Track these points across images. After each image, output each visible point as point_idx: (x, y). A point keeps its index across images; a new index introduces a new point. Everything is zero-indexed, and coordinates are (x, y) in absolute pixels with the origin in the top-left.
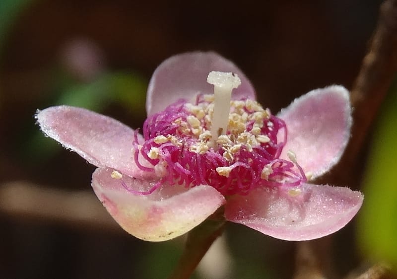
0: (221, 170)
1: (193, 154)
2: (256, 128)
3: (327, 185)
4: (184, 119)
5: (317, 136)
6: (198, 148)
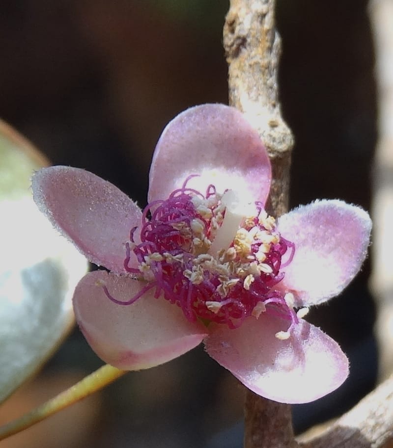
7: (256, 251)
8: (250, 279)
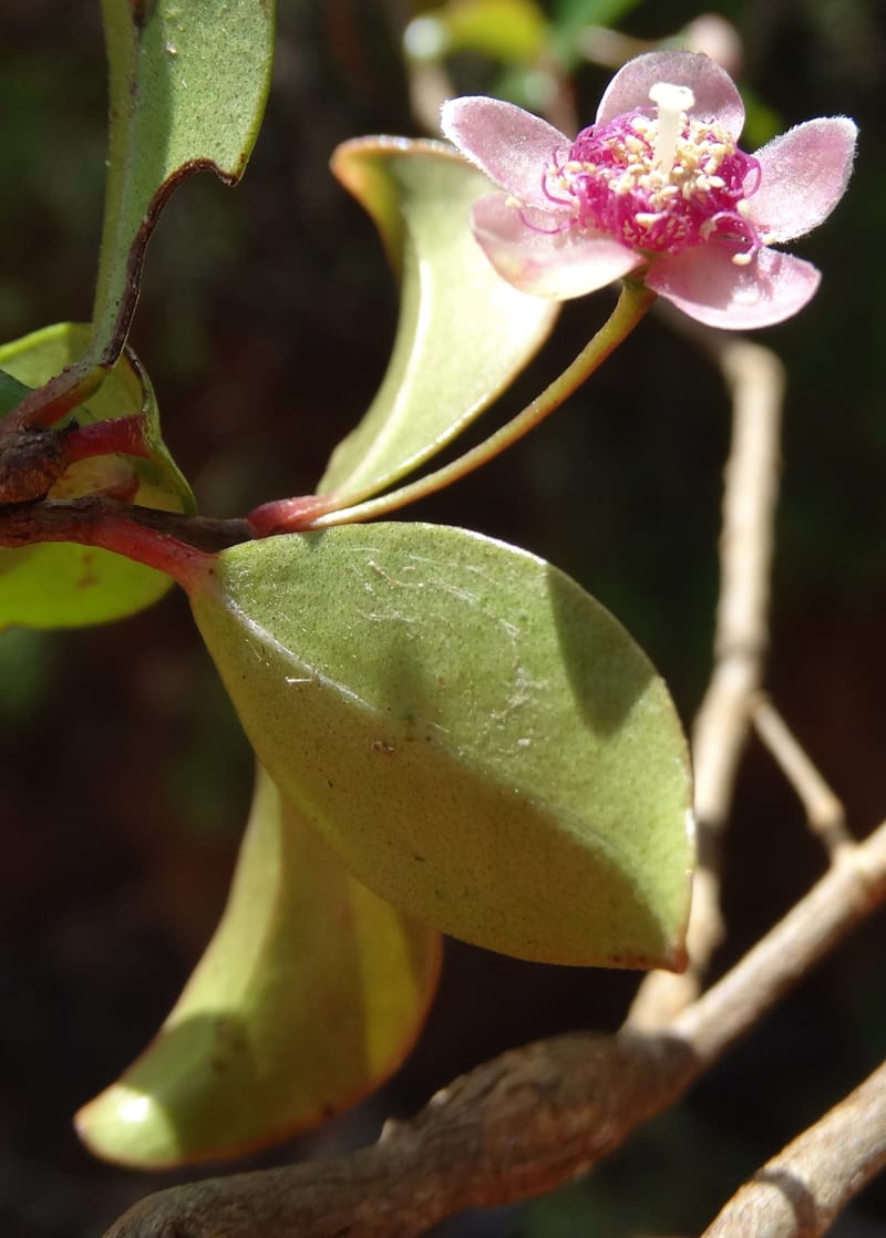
0: (642, 218)
1: (613, 192)
2: (711, 166)
3: (791, 256)
4: (622, 139)
5: (812, 179)
6: (620, 184)
7: (705, 166)
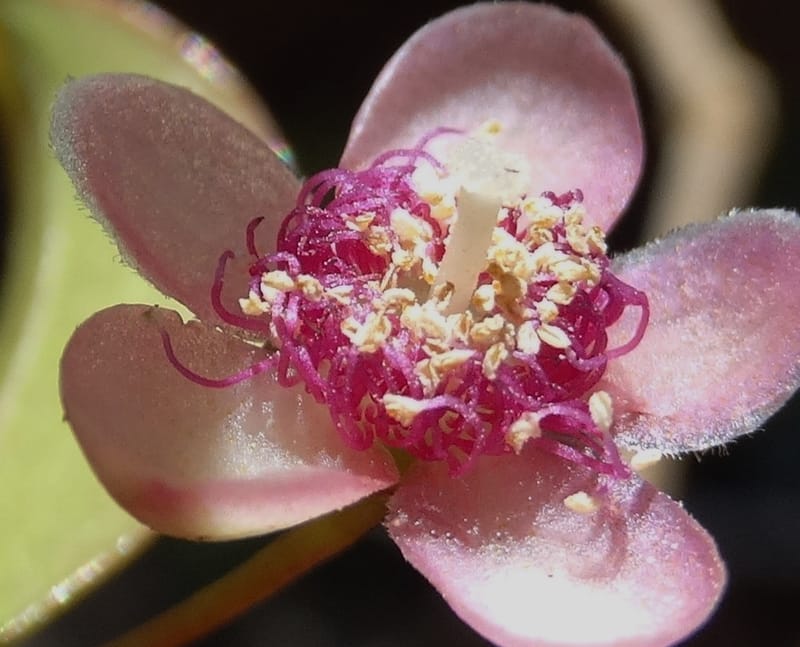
7: (540, 299)
8: (498, 352)
